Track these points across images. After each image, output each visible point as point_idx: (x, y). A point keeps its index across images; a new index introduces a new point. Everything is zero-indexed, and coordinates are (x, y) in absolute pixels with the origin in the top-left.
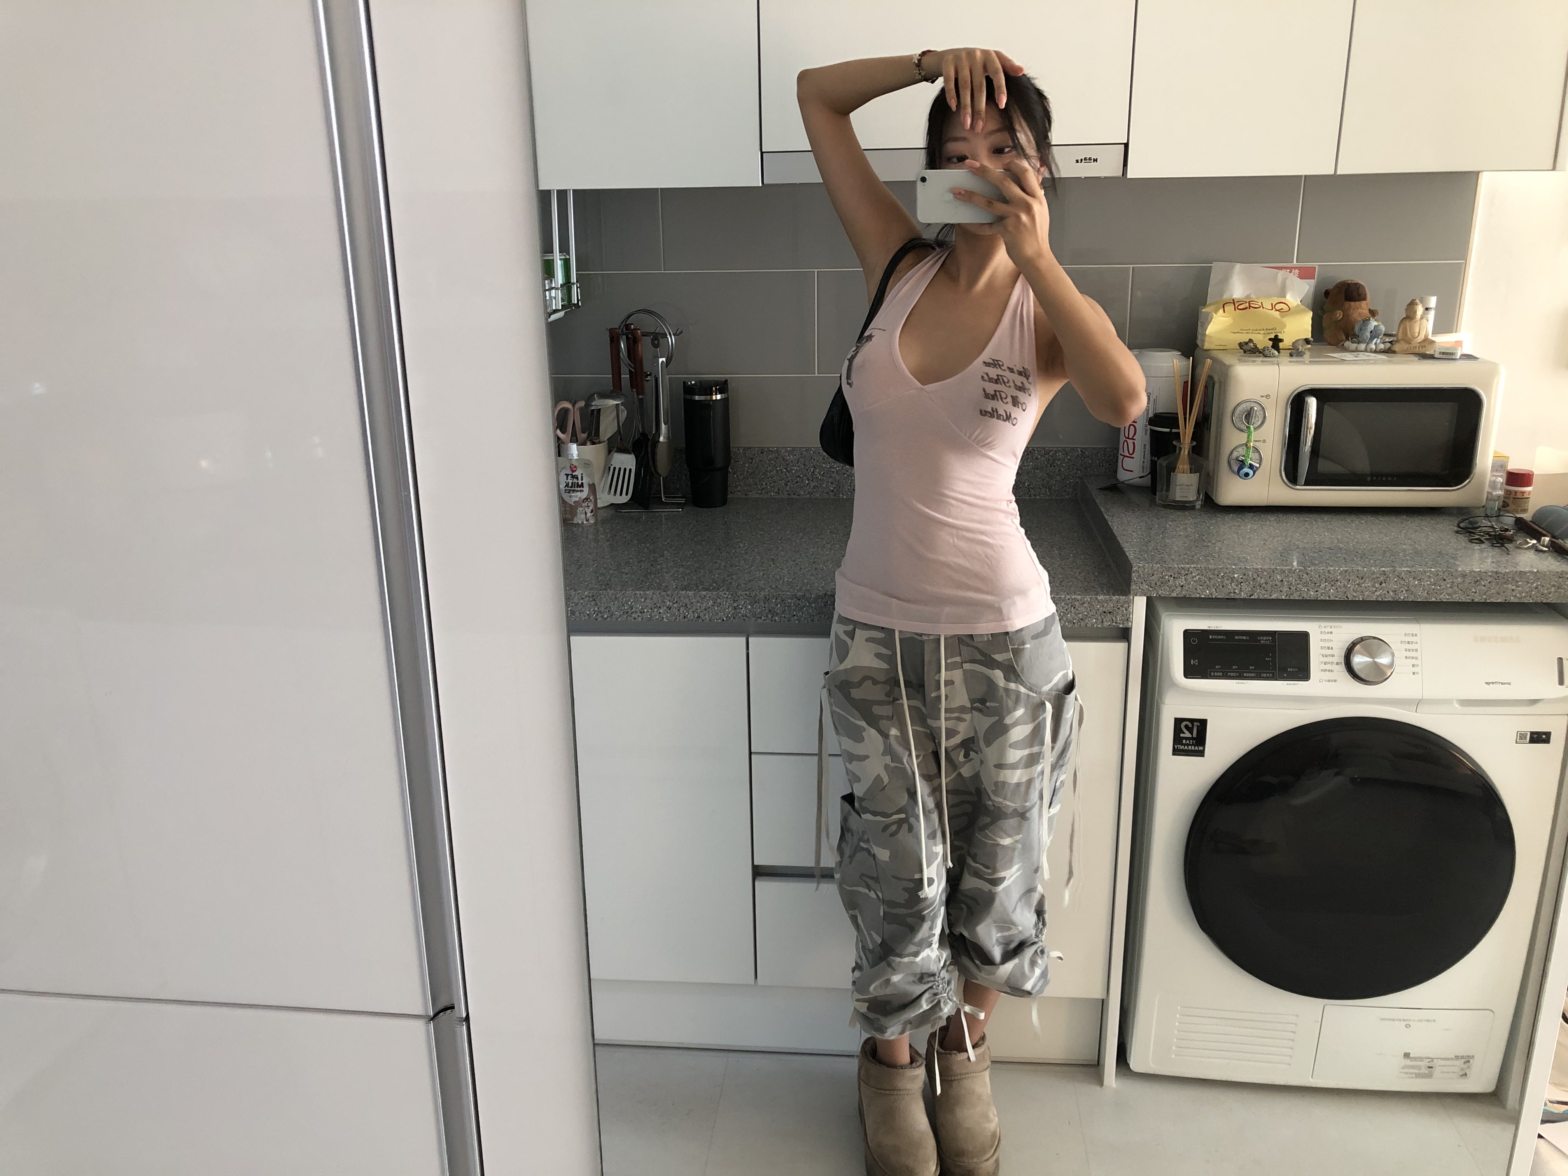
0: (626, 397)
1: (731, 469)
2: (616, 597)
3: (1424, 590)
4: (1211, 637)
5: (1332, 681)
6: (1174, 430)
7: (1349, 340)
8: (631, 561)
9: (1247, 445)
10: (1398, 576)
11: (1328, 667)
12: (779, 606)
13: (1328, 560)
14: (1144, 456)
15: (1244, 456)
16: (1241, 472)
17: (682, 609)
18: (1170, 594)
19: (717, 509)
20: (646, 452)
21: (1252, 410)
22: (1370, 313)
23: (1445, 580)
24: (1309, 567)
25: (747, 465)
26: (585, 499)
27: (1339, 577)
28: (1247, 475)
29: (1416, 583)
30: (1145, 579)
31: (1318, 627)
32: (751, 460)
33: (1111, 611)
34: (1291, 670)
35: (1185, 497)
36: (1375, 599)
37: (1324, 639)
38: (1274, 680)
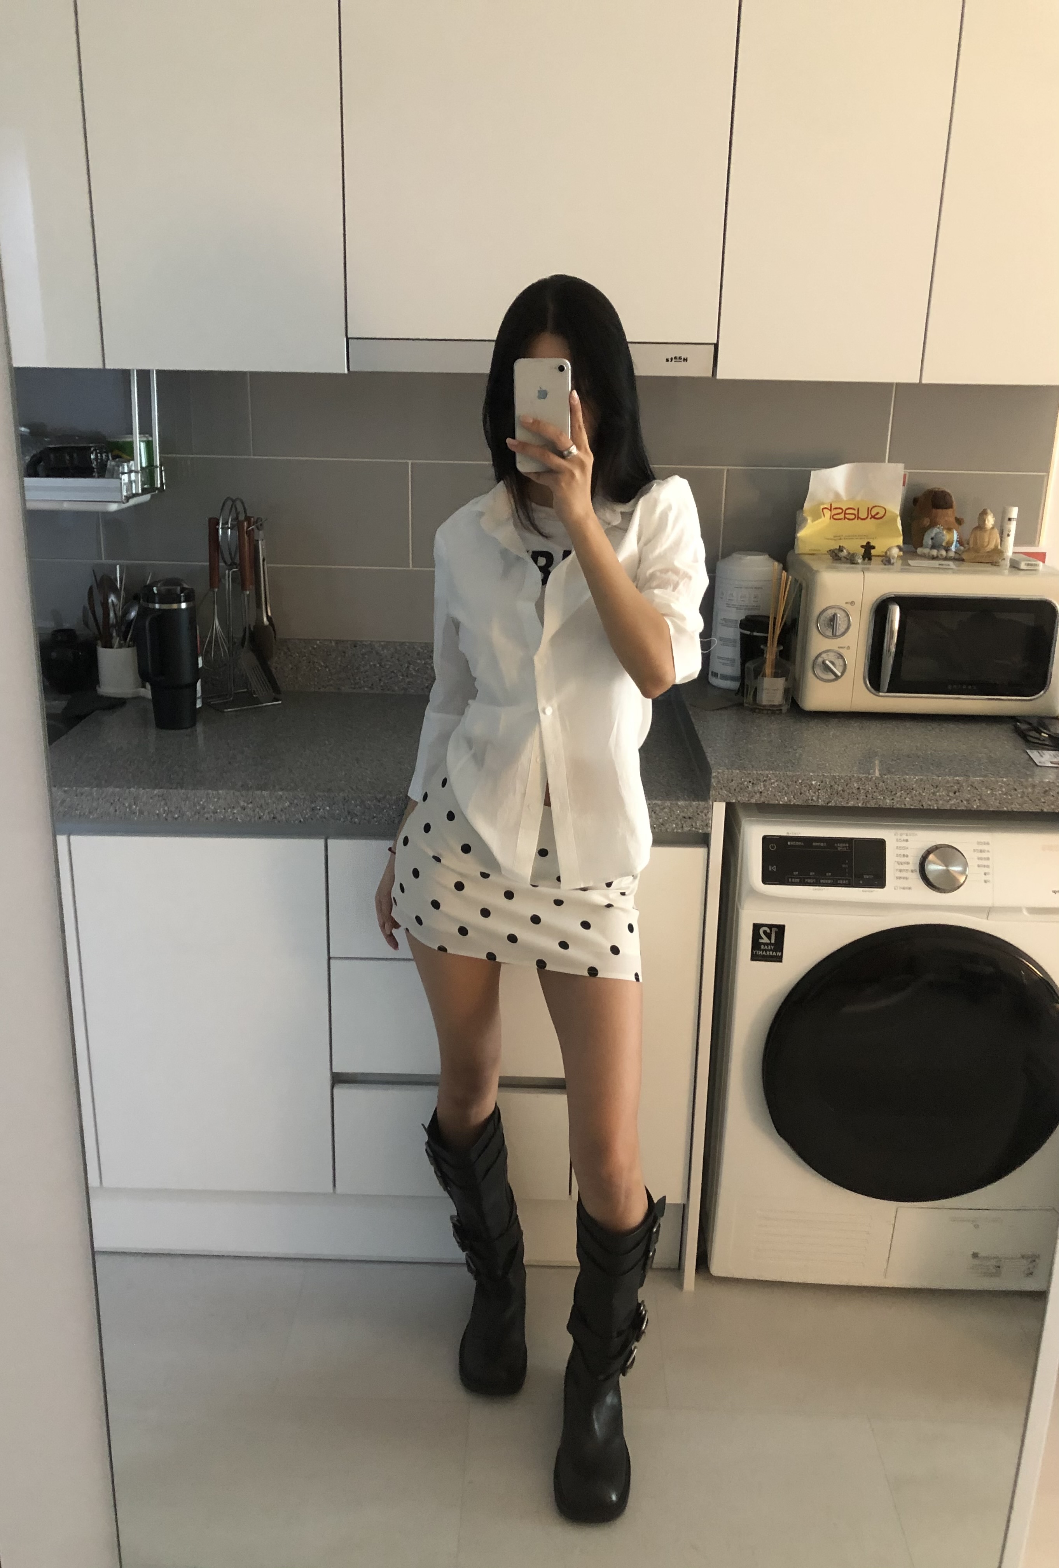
2: (187, 797)
3: (996, 799)
4: (789, 843)
5: (907, 888)
6: (762, 634)
9: (833, 651)
10: (972, 786)
11: (903, 874)
12: (358, 807)
13: (905, 768)
17: (257, 810)
21: (836, 616)
22: (956, 521)
23: (1015, 790)
24: (885, 775)
27: (914, 786)
29: (989, 792)
30: (725, 785)
31: (895, 835)
32: (343, 654)
33: (691, 816)
34: (867, 877)
35: (770, 701)
36: (949, 808)
37: (900, 847)
38: (850, 887)
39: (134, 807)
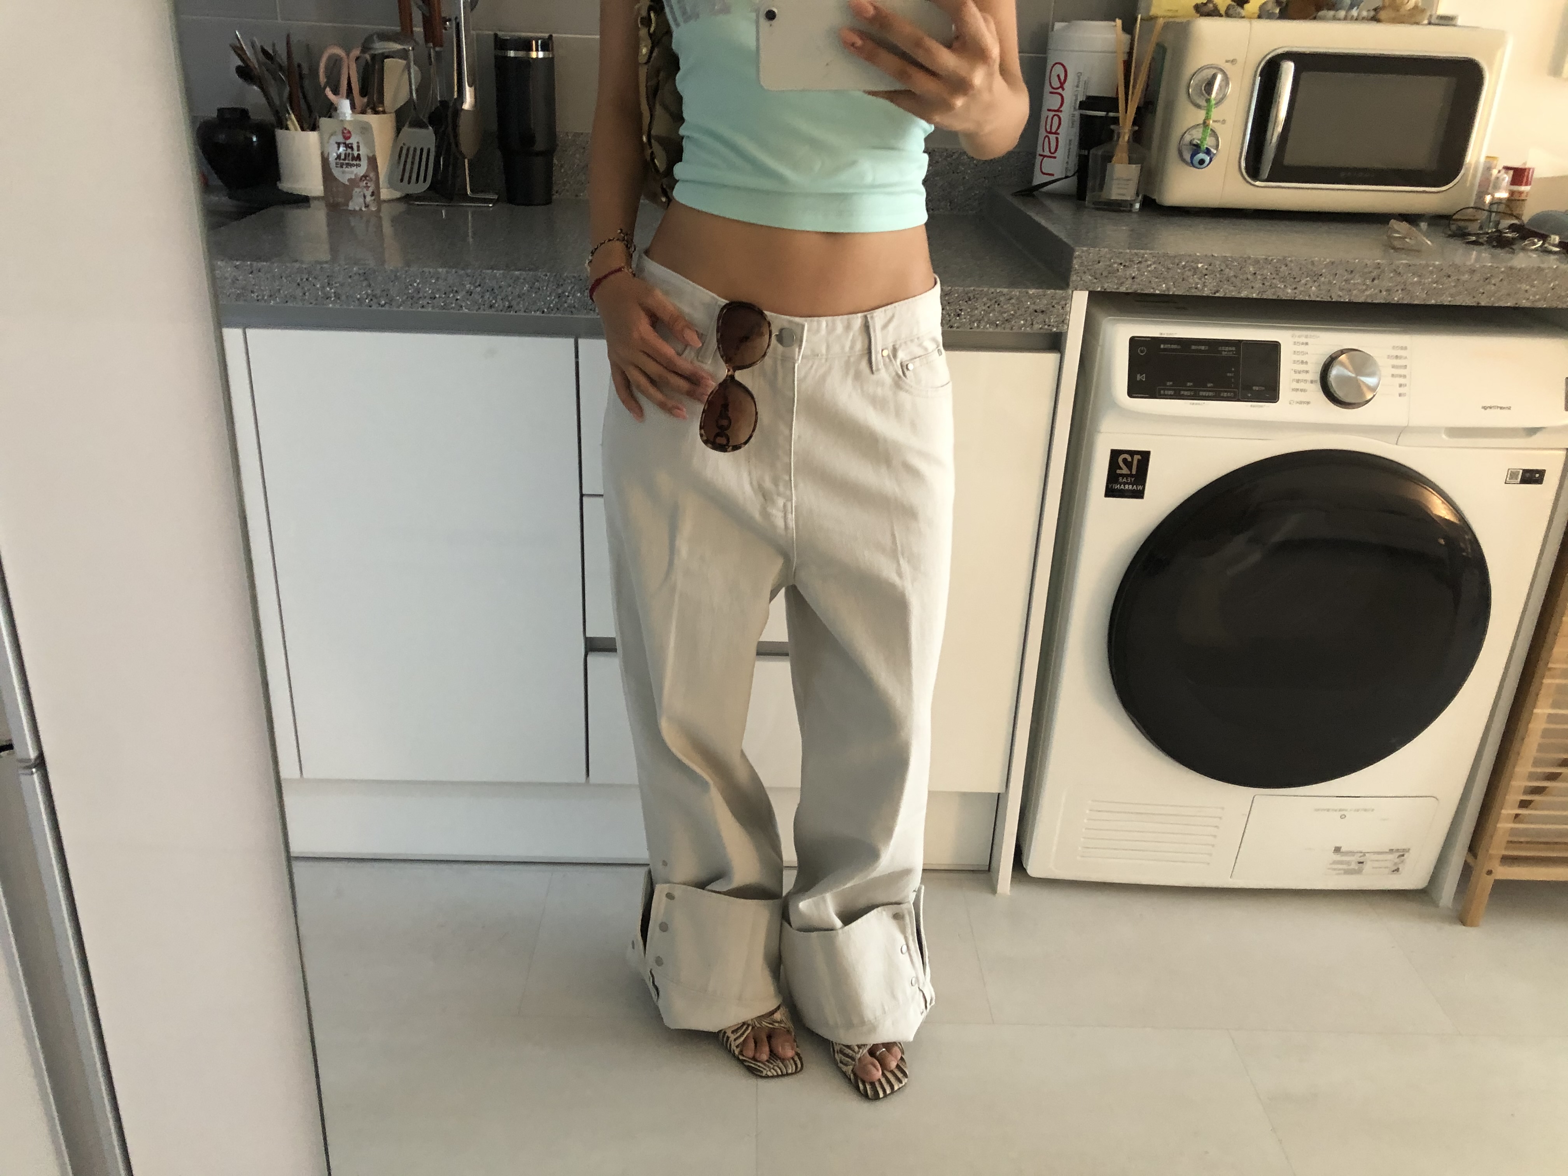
0: (418, 44)
1: (557, 159)
3: (1423, 289)
4: (1162, 346)
5: (1304, 403)
6: (1111, 114)
7: (1324, 11)
9: (1204, 125)
10: (1395, 271)
11: (1301, 386)
14: (1070, 152)
15: (1198, 140)
16: (1195, 158)
18: (1118, 288)
19: (538, 209)
20: (447, 125)
21: (1214, 79)
25: (578, 156)
26: (363, 176)
28: (1202, 162)
29: (1416, 279)
30: (1089, 267)
31: (1290, 337)
33: (1044, 309)
34: (1256, 388)
35: (1120, 194)
36: (1363, 301)
37: (1297, 352)
38: (1236, 401)
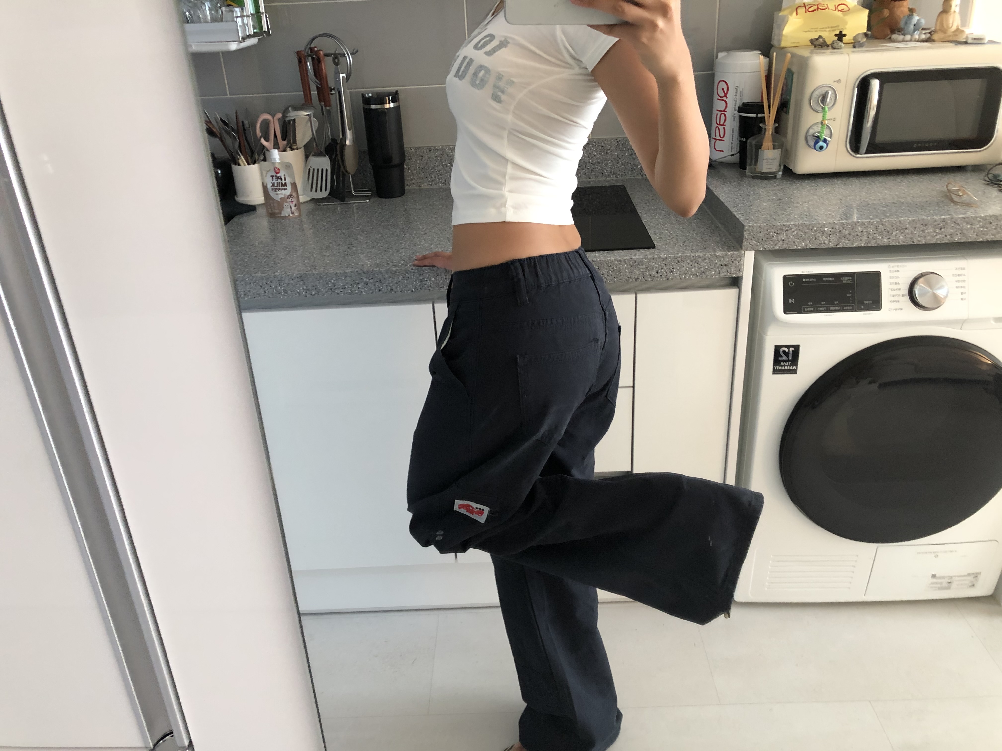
0: (316, 108)
1: (406, 165)
2: (320, 277)
3: (974, 232)
4: (804, 280)
5: (899, 309)
6: (760, 116)
7: (895, 33)
8: (331, 245)
9: (822, 123)
10: (954, 222)
11: (896, 299)
14: (733, 138)
15: (819, 132)
16: (816, 145)
17: (377, 284)
18: (773, 248)
19: (397, 199)
20: (337, 155)
21: (827, 94)
22: (909, 10)
23: (991, 223)
24: (883, 219)
25: (418, 162)
26: (289, 195)
27: (908, 226)
28: (821, 148)
29: (969, 227)
30: (754, 236)
31: (889, 267)
32: (421, 158)
33: (726, 264)
34: (867, 302)
35: (769, 169)
36: (935, 242)
37: (893, 277)
38: (854, 311)
39: (279, 288)
